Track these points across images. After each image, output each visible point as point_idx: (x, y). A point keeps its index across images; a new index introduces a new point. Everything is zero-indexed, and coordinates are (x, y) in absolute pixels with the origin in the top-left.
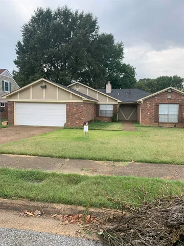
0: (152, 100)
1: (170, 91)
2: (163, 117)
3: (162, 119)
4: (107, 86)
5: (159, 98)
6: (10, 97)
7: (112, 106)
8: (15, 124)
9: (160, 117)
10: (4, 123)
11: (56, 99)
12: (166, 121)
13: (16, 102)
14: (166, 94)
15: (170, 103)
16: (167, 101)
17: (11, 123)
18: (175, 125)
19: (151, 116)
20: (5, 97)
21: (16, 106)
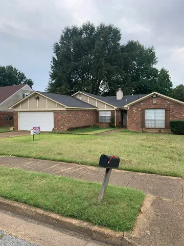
0: (138, 105)
1: (155, 96)
2: (150, 122)
3: (148, 124)
4: (117, 93)
5: (145, 104)
6: (15, 107)
7: (110, 112)
8: (19, 129)
9: (147, 122)
10: (11, 129)
11: (46, 107)
12: (153, 126)
13: (20, 111)
14: (152, 100)
15: (156, 109)
16: (153, 106)
17: (16, 129)
18: (160, 131)
19: (137, 121)
20: (11, 108)
21: (20, 115)
